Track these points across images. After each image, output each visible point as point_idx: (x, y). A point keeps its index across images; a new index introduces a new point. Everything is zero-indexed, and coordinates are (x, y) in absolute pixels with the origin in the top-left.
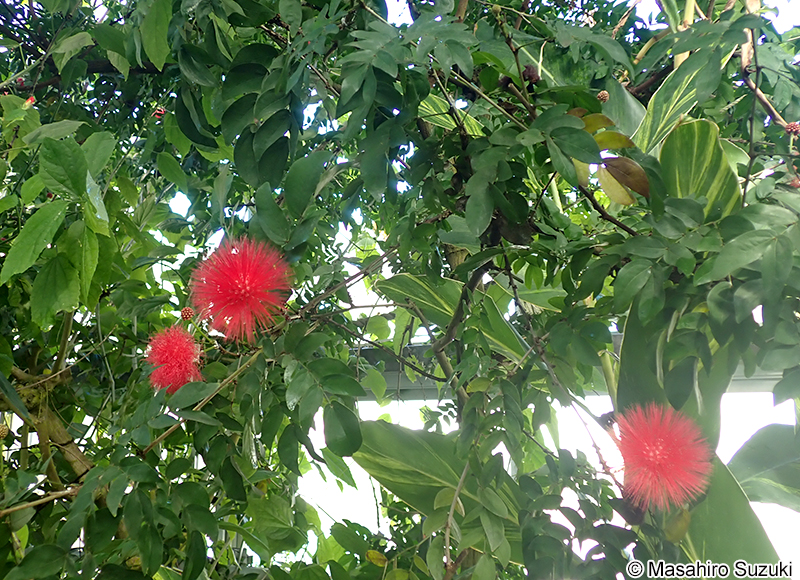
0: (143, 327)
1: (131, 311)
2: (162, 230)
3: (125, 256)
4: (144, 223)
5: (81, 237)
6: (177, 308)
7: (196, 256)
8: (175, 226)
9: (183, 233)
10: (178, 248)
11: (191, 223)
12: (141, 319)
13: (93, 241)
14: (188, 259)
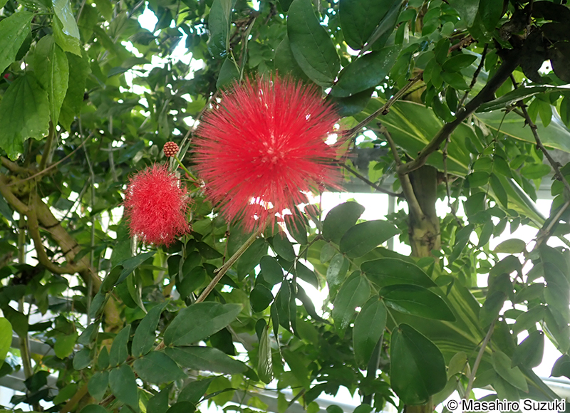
0: (118, 123)
1: (107, 111)
2: (133, 42)
3: (102, 66)
4: (118, 36)
5: (50, 55)
6: (146, 110)
7: (162, 67)
8: (143, 39)
9: (151, 45)
10: (146, 58)
11: (158, 37)
12: (115, 117)
13: (63, 60)
14: (156, 69)
